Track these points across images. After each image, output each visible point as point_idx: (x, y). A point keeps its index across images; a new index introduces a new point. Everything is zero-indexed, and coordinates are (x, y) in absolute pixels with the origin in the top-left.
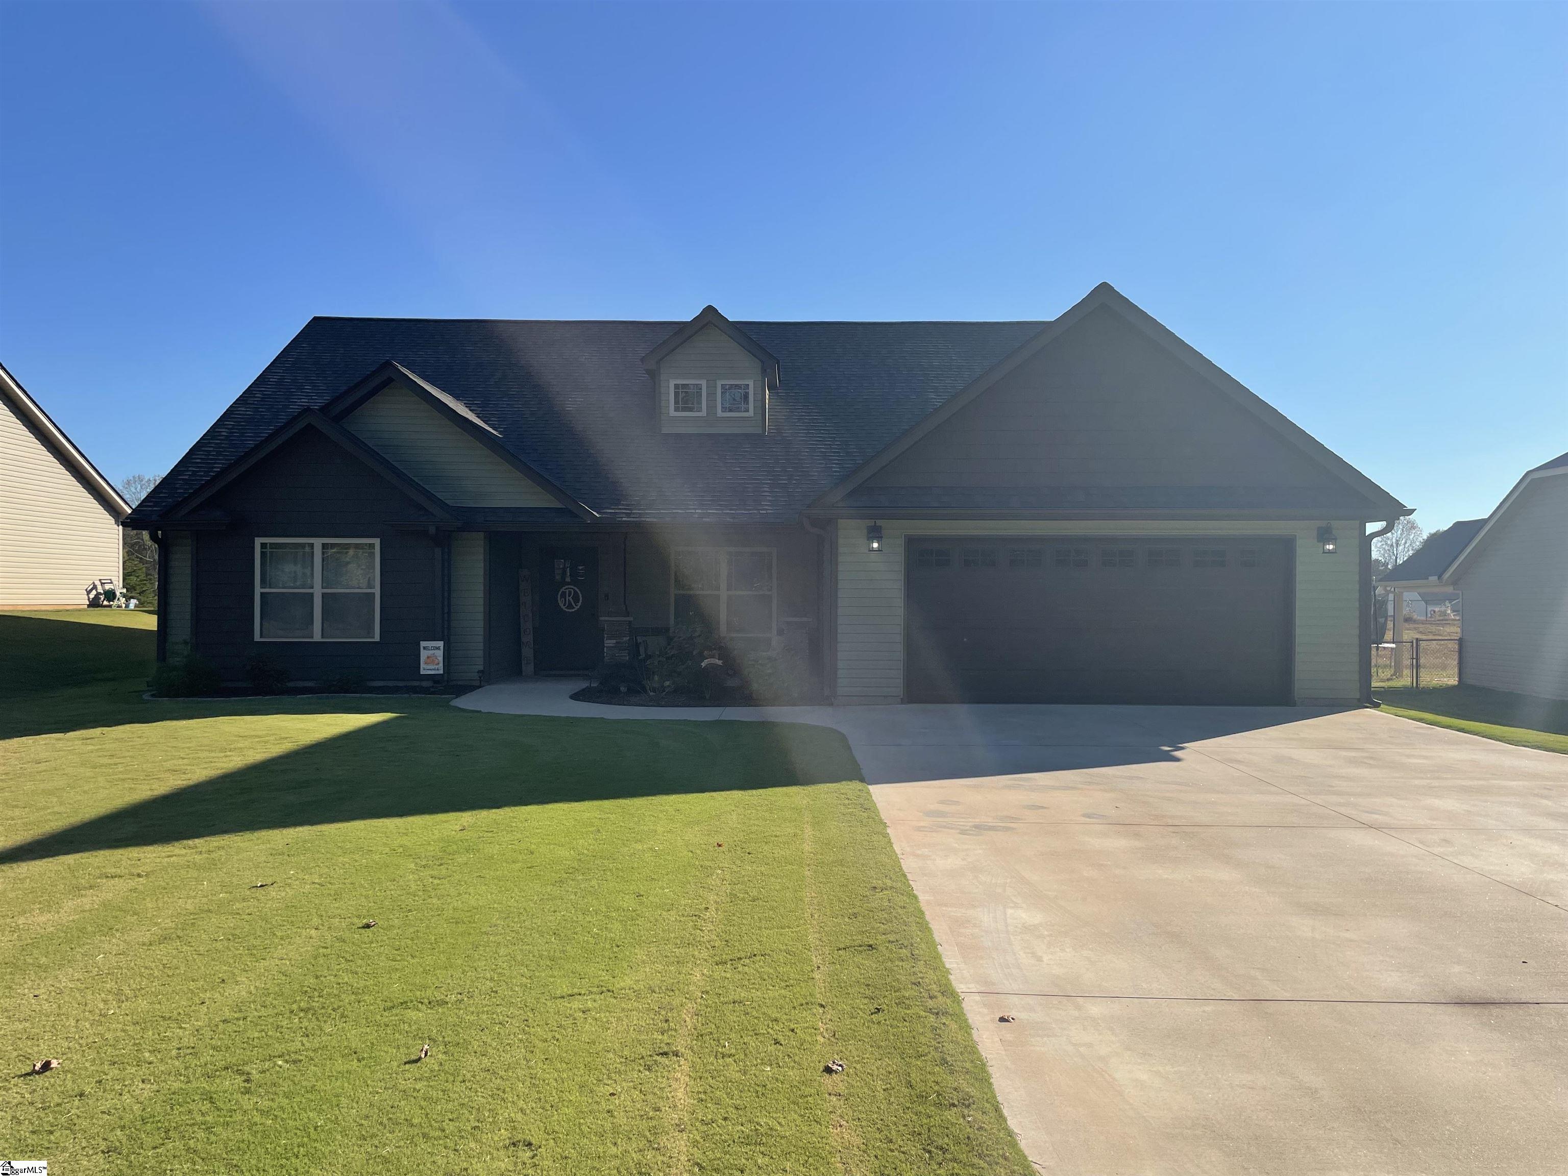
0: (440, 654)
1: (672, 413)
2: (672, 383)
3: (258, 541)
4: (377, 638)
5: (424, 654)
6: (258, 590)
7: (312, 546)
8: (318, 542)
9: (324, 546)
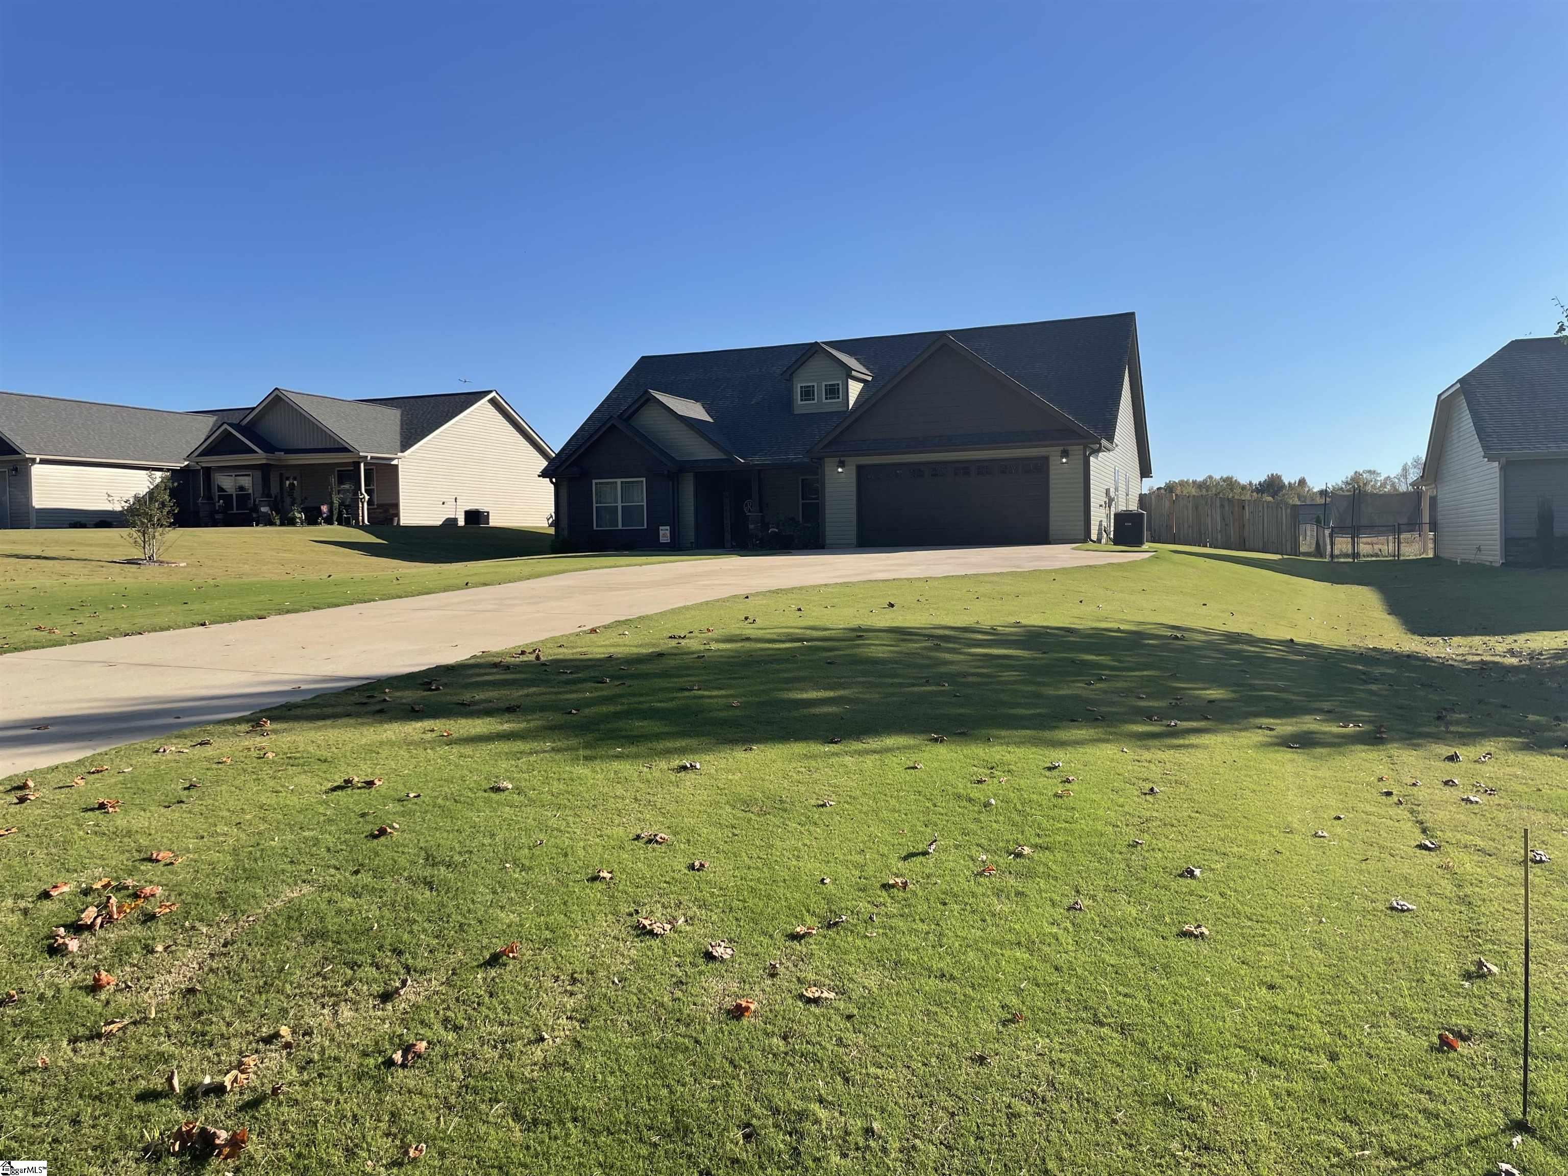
0: (668, 533)
1: (800, 402)
2: (799, 386)
3: (594, 481)
4: (645, 527)
5: (661, 533)
6: (595, 505)
7: (616, 483)
8: (619, 481)
9: (622, 482)
